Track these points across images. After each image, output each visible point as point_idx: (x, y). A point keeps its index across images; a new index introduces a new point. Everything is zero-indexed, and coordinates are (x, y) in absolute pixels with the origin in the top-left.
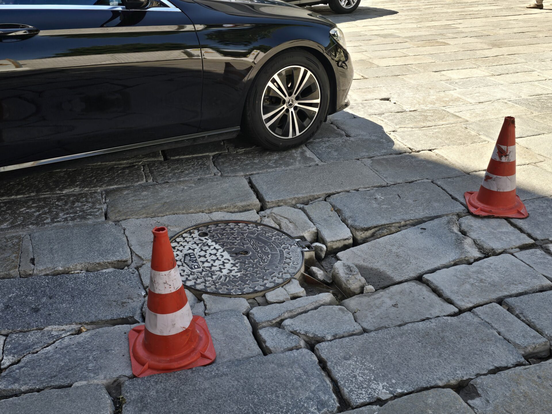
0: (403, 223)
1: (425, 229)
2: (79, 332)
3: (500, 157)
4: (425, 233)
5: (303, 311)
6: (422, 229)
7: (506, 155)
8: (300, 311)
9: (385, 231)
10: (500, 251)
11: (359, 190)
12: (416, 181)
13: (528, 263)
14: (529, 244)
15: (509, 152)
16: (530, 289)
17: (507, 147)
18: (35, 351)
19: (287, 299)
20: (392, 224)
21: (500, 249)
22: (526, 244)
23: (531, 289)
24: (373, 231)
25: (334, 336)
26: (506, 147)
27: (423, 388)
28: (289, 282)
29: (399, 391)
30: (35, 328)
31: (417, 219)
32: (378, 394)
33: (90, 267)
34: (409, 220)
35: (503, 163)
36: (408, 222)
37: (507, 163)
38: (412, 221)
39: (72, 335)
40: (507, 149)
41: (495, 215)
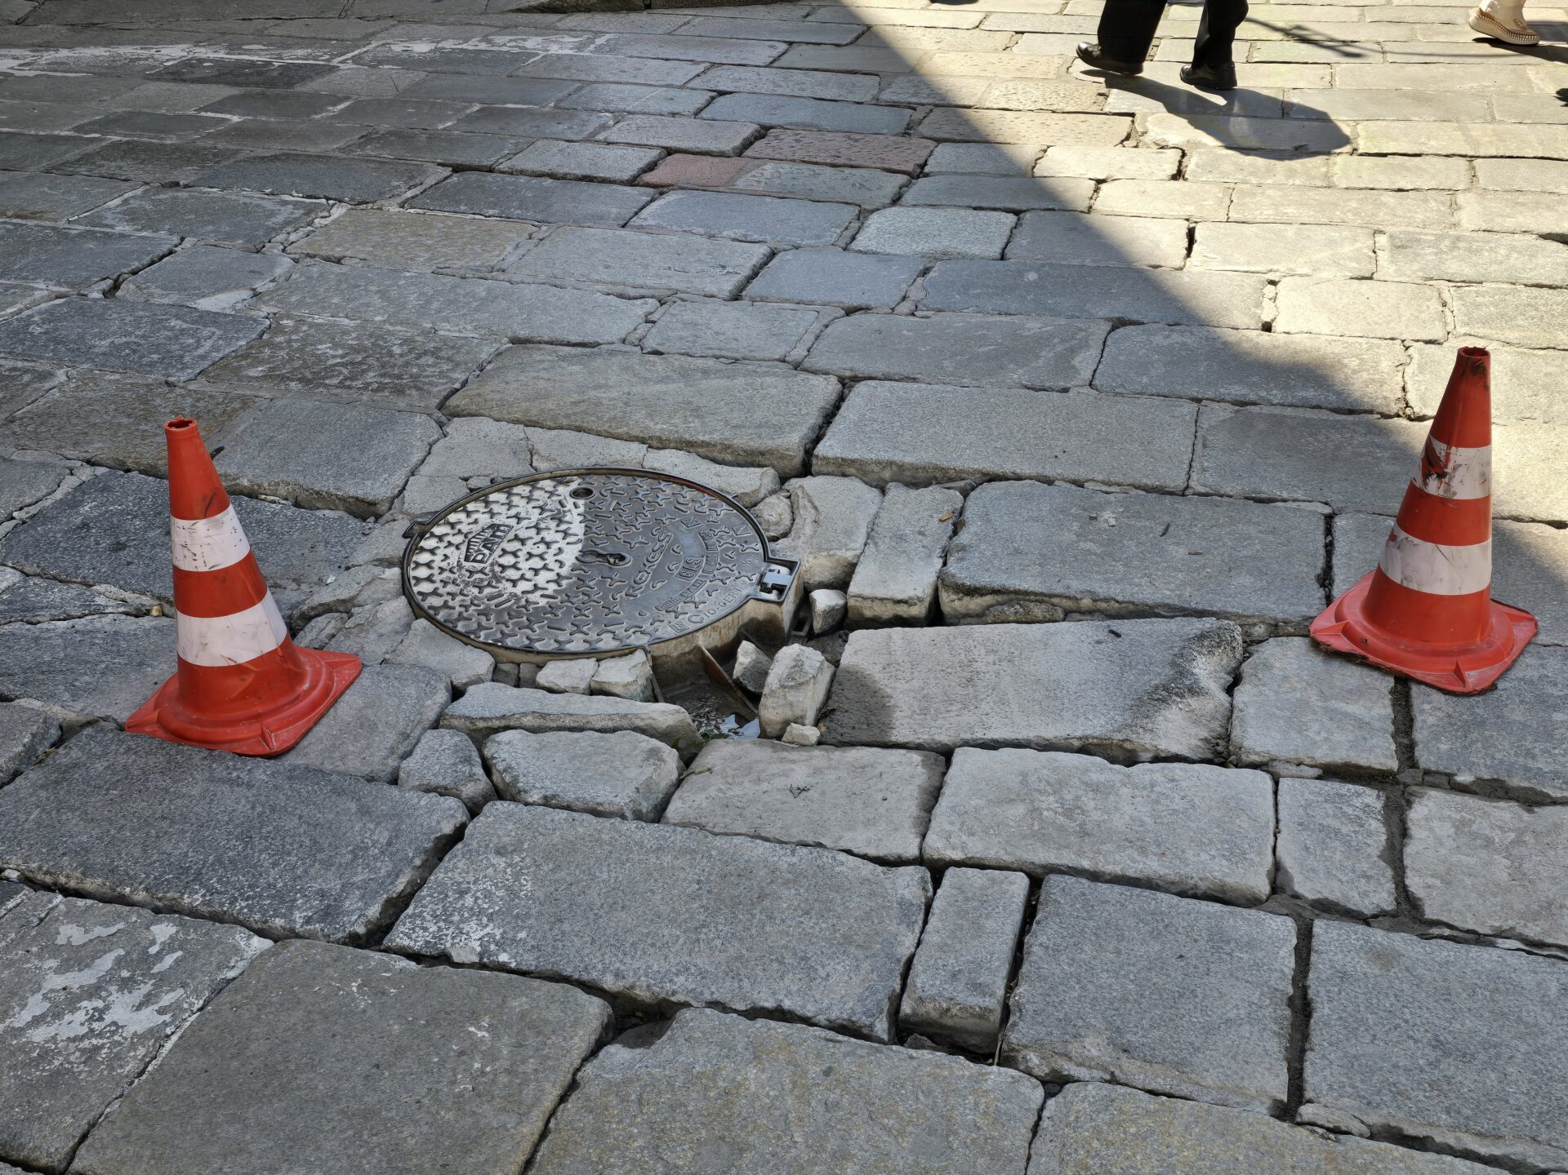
0: (1086, 603)
1: (1118, 635)
2: (140, 613)
3: (1426, 476)
4: (1111, 644)
5: (576, 725)
6: (1112, 632)
7: (1441, 475)
8: (568, 722)
9: (1009, 611)
10: (1254, 758)
11: (1086, 484)
12: (1285, 501)
13: (1281, 816)
14: (1369, 768)
15: (1451, 465)
16: (1172, 877)
17: (1449, 447)
18: (34, 620)
19: (575, 690)
20: (1051, 596)
21: (1257, 753)
22: (1358, 767)
23: (1177, 879)
24: (988, 599)
25: (545, 797)
26: (1444, 446)
27: (560, 975)
28: (626, 655)
29: (503, 958)
30: (79, 580)
31: (1133, 603)
32: (453, 944)
33: (303, 496)
34: (1106, 600)
35: (1428, 495)
36: (1103, 605)
37: (1443, 501)
38: (1117, 605)
39: (127, 614)
40: (1448, 455)
41: (1372, 658)
